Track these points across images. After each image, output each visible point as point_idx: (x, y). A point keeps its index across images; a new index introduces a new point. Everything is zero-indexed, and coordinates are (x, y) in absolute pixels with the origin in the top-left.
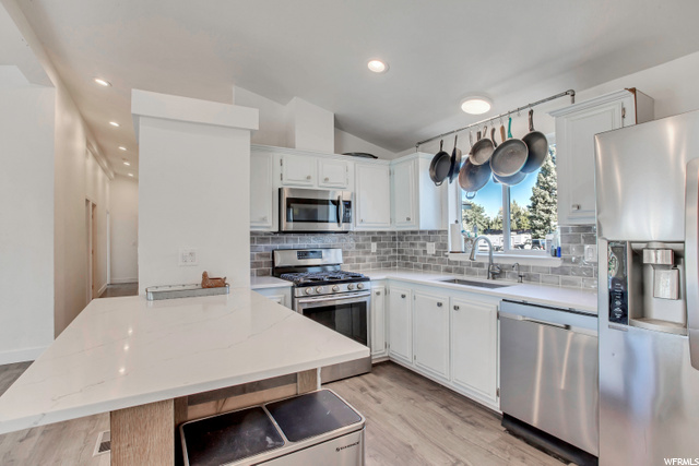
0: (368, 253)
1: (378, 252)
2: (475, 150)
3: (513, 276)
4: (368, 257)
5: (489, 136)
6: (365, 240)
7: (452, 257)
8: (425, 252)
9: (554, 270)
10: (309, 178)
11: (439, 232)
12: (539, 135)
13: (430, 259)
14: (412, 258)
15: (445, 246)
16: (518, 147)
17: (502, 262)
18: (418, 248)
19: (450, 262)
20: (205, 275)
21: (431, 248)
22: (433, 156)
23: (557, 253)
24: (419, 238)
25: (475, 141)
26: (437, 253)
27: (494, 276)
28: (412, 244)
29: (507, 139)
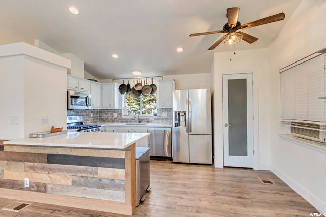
0: (90, 117)
1: (93, 117)
2: (136, 86)
3: (145, 122)
4: (90, 119)
5: (140, 83)
6: (89, 112)
7: (124, 118)
8: (112, 116)
9: (155, 119)
10: (77, 88)
11: (119, 109)
12: (154, 85)
13: (114, 119)
14: (106, 119)
15: (121, 114)
16: (149, 87)
17: (141, 118)
18: (109, 115)
19: (123, 119)
20: (53, 127)
21: (115, 115)
22: (120, 85)
23: (156, 115)
24: (110, 112)
25: (136, 84)
26: (118, 117)
27: (140, 122)
28: (106, 114)
29: (146, 84)
